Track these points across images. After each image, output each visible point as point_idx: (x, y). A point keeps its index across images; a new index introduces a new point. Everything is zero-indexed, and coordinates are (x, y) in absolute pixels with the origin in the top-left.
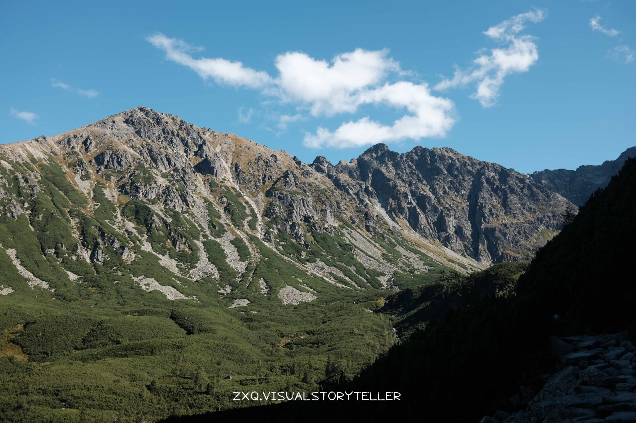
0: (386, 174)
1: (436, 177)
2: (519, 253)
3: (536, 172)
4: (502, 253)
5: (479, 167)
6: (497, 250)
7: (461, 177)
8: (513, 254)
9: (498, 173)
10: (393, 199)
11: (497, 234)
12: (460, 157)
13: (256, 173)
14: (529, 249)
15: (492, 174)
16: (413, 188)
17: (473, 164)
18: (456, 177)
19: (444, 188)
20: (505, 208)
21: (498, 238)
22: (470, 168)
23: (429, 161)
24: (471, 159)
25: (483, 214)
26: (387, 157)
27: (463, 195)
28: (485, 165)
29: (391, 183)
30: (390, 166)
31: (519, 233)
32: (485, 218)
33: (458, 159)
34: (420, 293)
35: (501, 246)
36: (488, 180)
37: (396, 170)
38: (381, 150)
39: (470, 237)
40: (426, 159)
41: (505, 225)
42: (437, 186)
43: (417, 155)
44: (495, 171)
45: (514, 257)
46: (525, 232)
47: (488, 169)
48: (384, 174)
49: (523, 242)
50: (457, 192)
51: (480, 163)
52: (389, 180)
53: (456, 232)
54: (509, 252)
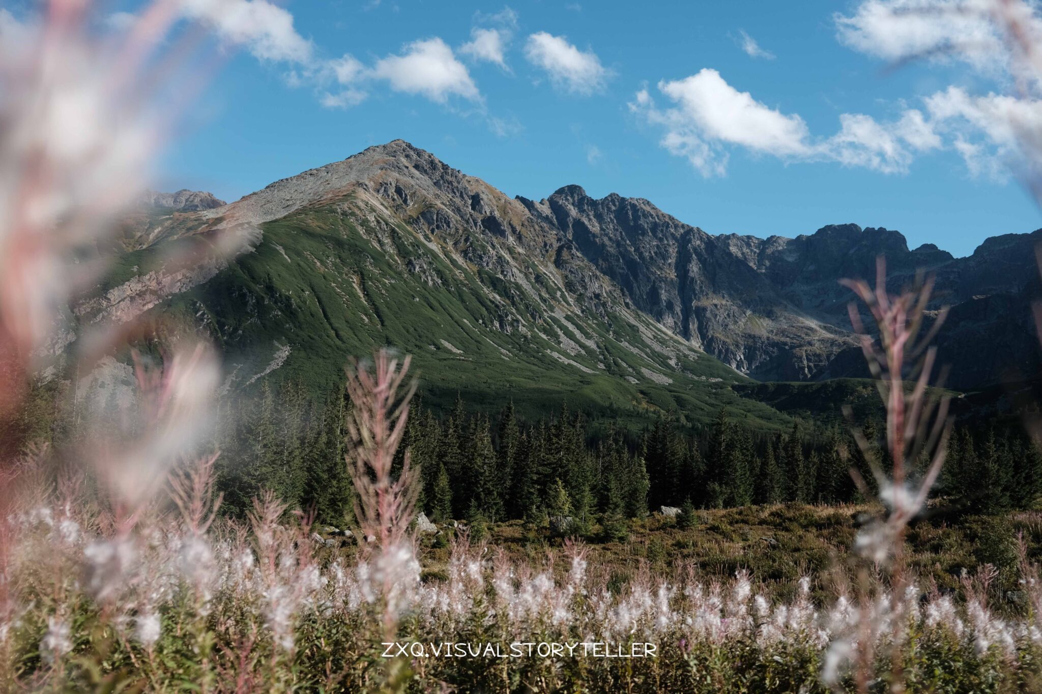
0: (590, 227)
1: (641, 238)
2: (728, 337)
3: (722, 235)
4: (713, 336)
5: (682, 231)
6: (707, 331)
7: (666, 242)
8: (722, 338)
9: (705, 243)
10: (603, 260)
11: (708, 314)
12: (660, 214)
13: (537, 239)
14: (737, 335)
15: (698, 242)
16: (621, 249)
17: (676, 226)
18: (661, 240)
19: (650, 252)
20: (714, 286)
21: (709, 319)
22: (672, 230)
23: (631, 217)
24: (673, 219)
25: (694, 290)
26: (587, 204)
27: (670, 264)
28: (689, 231)
29: (597, 240)
30: (592, 217)
31: (728, 315)
32: (695, 295)
33: (657, 216)
34: (773, 389)
35: (711, 328)
36: (695, 249)
37: (600, 223)
38: (578, 195)
39: (680, 314)
40: (627, 213)
41: (716, 305)
42: (643, 250)
43: (615, 205)
44: (701, 239)
45: (724, 342)
46: (734, 316)
47: (694, 236)
48: (587, 228)
49: (731, 327)
50: (664, 260)
51: (683, 226)
52: (594, 236)
53: (666, 306)
54: (718, 335)
